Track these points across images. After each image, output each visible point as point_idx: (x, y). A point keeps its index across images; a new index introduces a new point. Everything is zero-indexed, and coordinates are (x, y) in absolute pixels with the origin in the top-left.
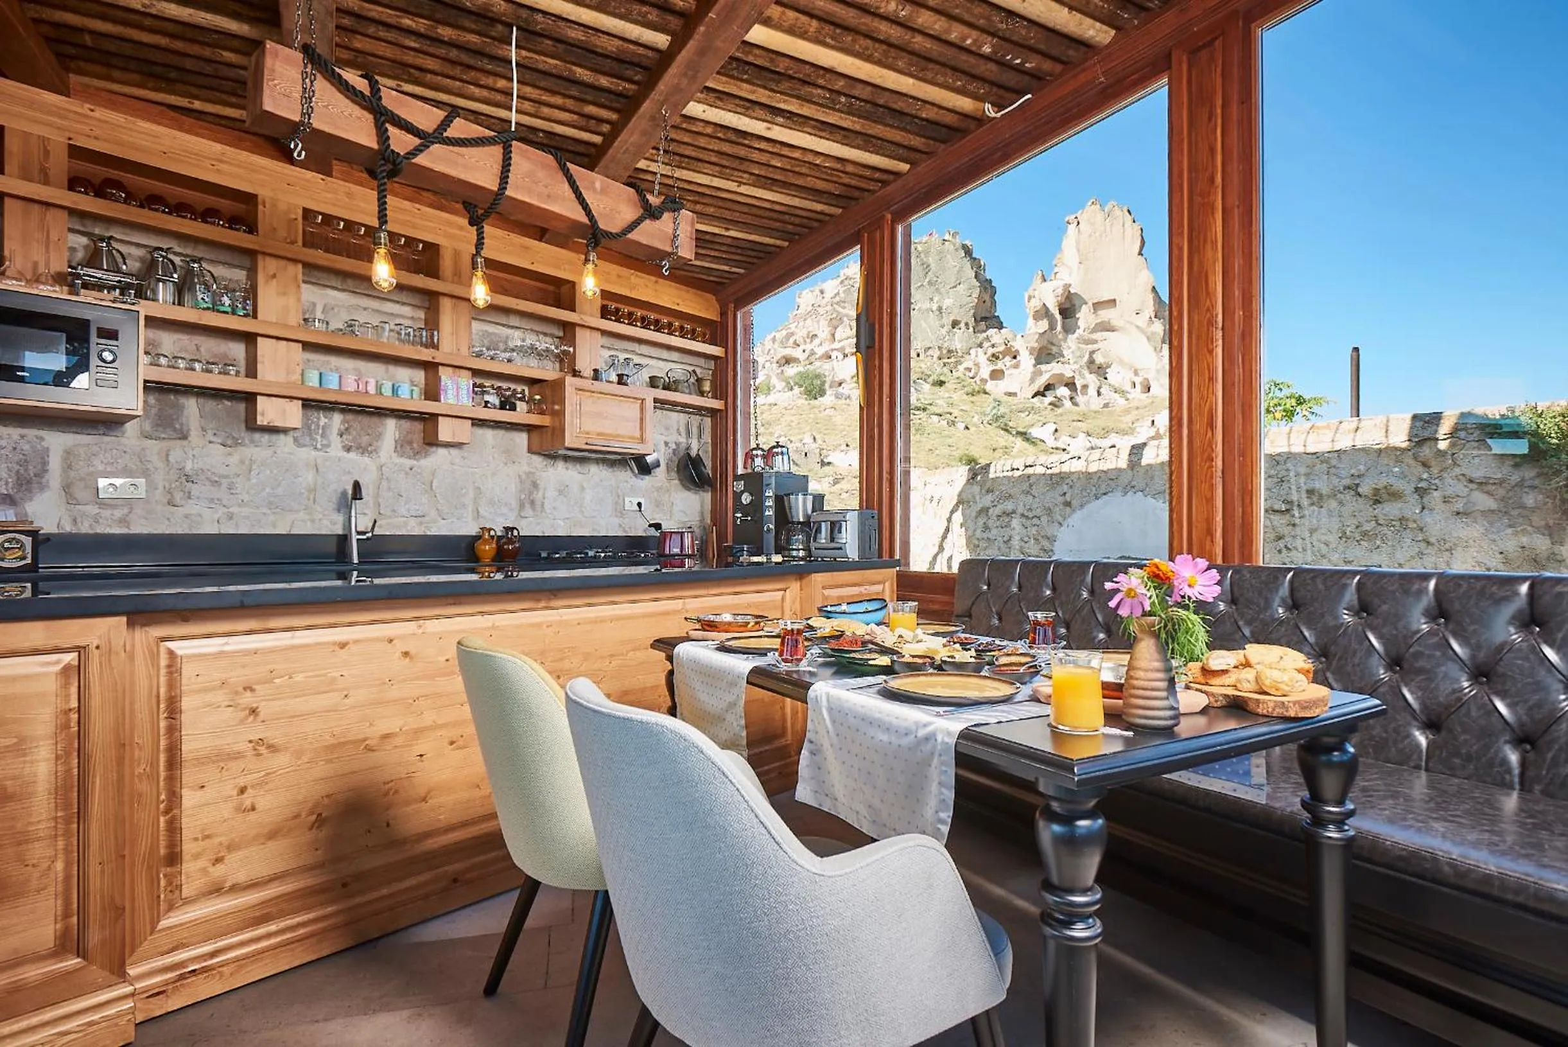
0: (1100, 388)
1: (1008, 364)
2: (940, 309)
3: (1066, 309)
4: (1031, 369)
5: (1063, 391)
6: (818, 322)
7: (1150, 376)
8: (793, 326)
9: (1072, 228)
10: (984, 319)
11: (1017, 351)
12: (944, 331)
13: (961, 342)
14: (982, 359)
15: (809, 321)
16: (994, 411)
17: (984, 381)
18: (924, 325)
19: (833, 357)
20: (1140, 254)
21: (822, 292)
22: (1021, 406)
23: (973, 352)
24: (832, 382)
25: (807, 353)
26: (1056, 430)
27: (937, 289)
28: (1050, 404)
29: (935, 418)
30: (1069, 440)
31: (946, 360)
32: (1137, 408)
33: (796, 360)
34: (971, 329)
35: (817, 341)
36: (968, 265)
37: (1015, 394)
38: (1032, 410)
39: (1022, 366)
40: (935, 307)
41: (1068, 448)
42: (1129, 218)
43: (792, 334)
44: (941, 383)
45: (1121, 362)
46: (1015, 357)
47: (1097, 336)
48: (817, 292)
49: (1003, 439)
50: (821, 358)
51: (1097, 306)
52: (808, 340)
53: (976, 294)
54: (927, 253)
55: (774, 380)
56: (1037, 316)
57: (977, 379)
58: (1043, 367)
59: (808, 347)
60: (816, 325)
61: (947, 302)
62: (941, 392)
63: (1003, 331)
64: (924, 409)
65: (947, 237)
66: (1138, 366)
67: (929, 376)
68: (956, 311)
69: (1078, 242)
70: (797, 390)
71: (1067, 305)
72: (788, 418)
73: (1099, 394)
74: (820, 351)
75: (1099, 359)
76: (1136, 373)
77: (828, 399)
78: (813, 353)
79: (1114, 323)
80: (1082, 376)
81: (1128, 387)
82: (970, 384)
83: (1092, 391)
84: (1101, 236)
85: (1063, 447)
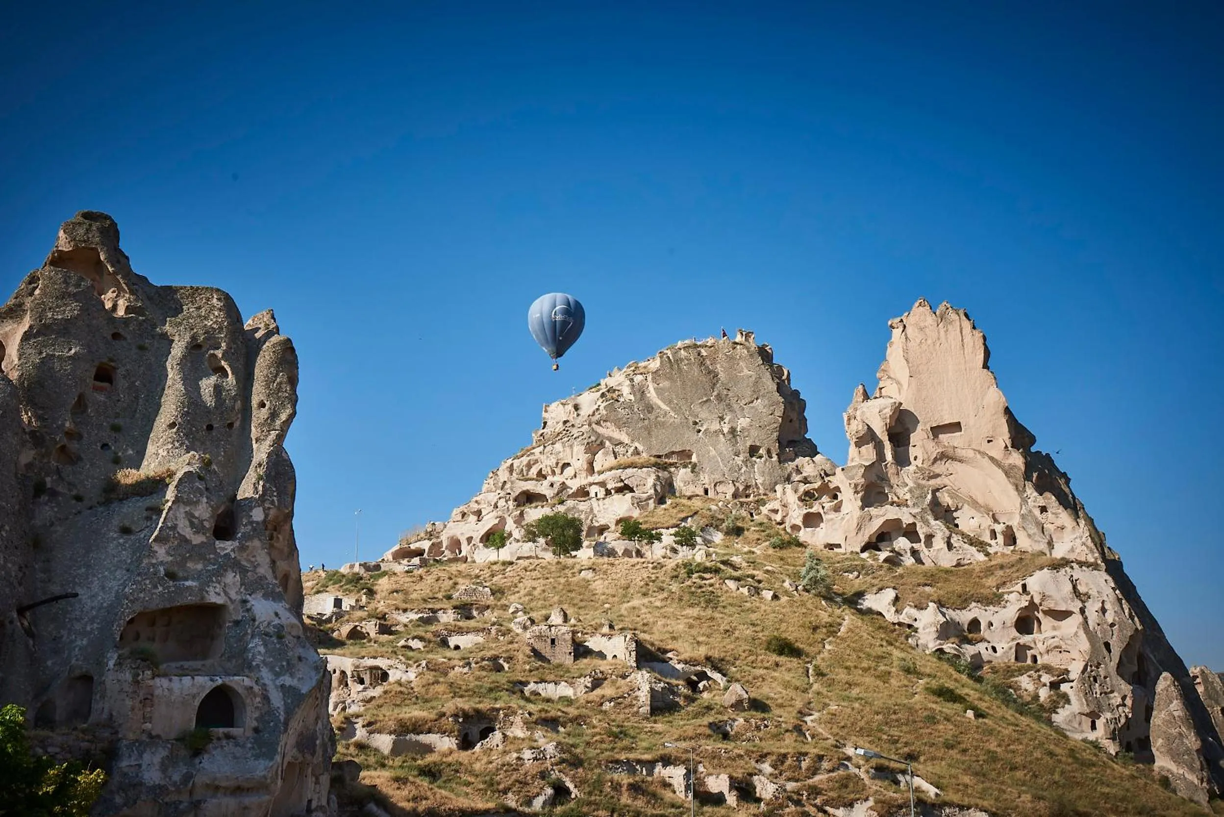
0: (949, 538)
1: (827, 506)
2: (733, 431)
3: (898, 434)
4: (857, 513)
5: (902, 543)
6: (571, 446)
7: (1015, 522)
8: (537, 451)
9: (897, 333)
10: (792, 443)
11: (838, 489)
12: (739, 460)
13: (763, 474)
14: (792, 498)
15: (558, 446)
16: (812, 574)
17: (795, 527)
18: (713, 452)
19: (592, 494)
20: (985, 366)
21: (576, 407)
22: (848, 563)
23: (779, 488)
24: (591, 528)
25: (557, 486)
26: (897, 599)
27: (729, 406)
28: (886, 560)
29: (731, 584)
30: (914, 612)
31: (743, 500)
32: (1002, 567)
33: (541, 498)
34: (775, 458)
35: (569, 471)
36: (768, 375)
37: (839, 546)
38: (862, 569)
39: (845, 509)
40: (726, 430)
41: (916, 625)
42: (967, 325)
43: (536, 461)
44: (737, 531)
45: (975, 504)
46: (835, 497)
47: (939, 468)
48: (570, 407)
49: (825, 613)
50: (575, 495)
51: (937, 431)
52: (558, 471)
53: (779, 412)
54: (714, 361)
55: (510, 525)
56: (860, 443)
57: (787, 525)
58: (873, 511)
59: (558, 479)
60: (568, 450)
61: (743, 423)
62: (739, 544)
63: (818, 458)
64: (717, 571)
65: (739, 338)
66: (996, 509)
67: (723, 521)
68: (754, 433)
69: (906, 351)
70: (542, 541)
71: (899, 430)
72: (528, 583)
73: (950, 546)
74: (574, 485)
75: (945, 499)
76: (996, 521)
77: (585, 554)
78: (564, 487)
79: (960, 453)
80: (927, 523)
81: (986, 538)
82: (778, 534)
83: (939, 543)
84: (934, 344)
85: (907, 621)
